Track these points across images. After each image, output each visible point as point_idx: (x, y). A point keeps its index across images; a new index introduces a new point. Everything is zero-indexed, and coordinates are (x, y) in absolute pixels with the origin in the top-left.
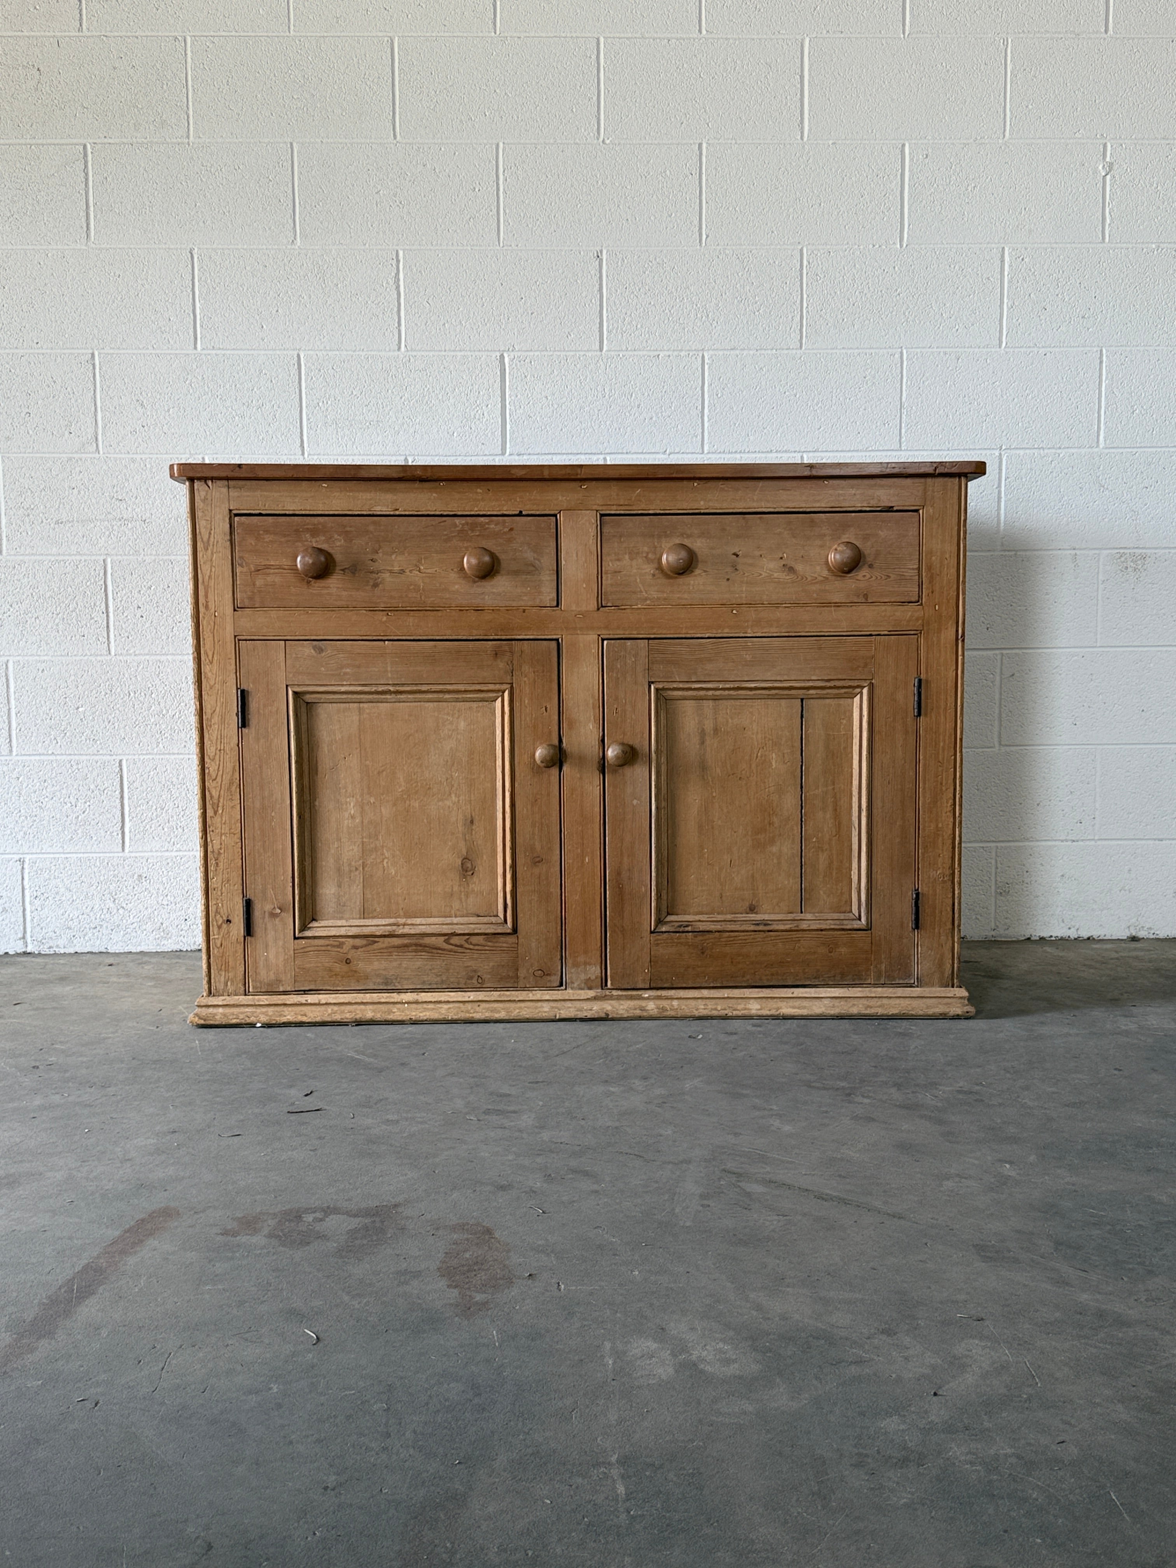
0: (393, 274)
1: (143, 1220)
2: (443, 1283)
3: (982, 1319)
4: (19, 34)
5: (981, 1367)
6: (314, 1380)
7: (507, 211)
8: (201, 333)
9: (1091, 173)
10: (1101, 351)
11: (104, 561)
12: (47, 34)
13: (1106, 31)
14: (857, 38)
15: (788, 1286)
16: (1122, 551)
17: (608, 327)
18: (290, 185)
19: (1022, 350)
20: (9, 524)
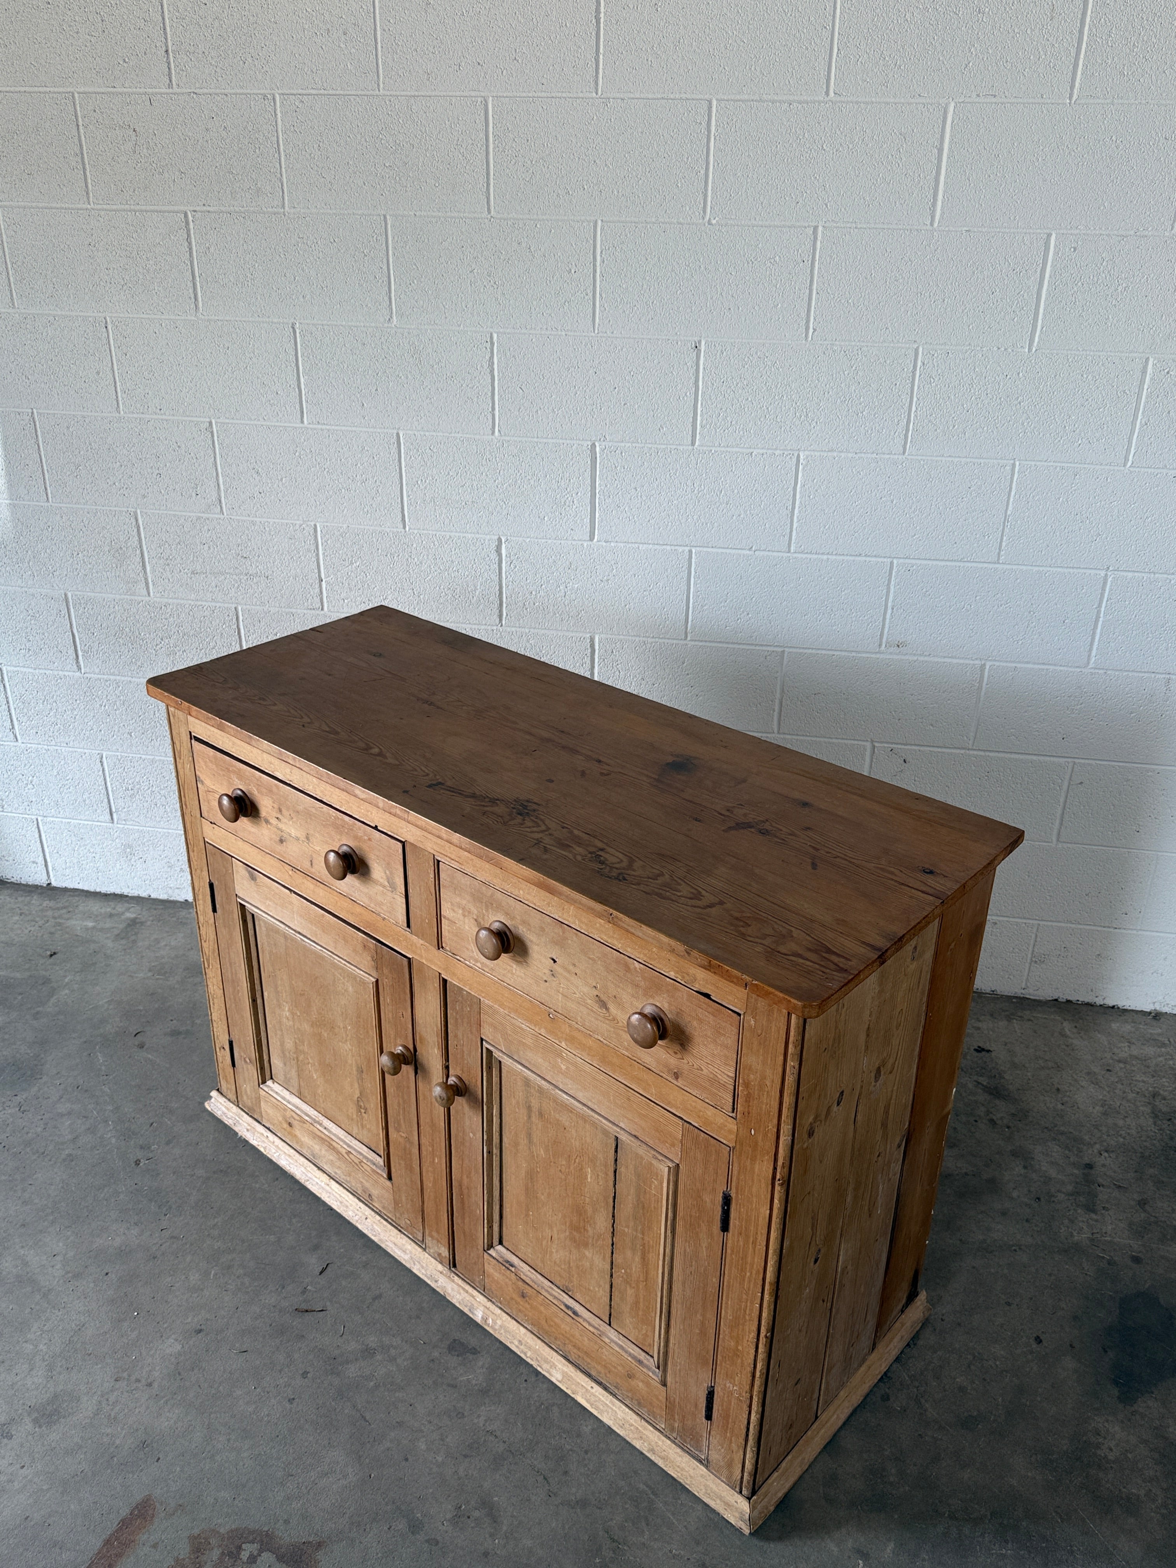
0: (487, 358)
1: (124, 1521)
4: (113, 90)
7: (604, 296)
8: (307, 408)
11: (236, 608)
12: (138, 90)
14: (1012, 103)
17: (702, 421)
18: (385, 261)
19: (1149, 470)
20: (153, 571)
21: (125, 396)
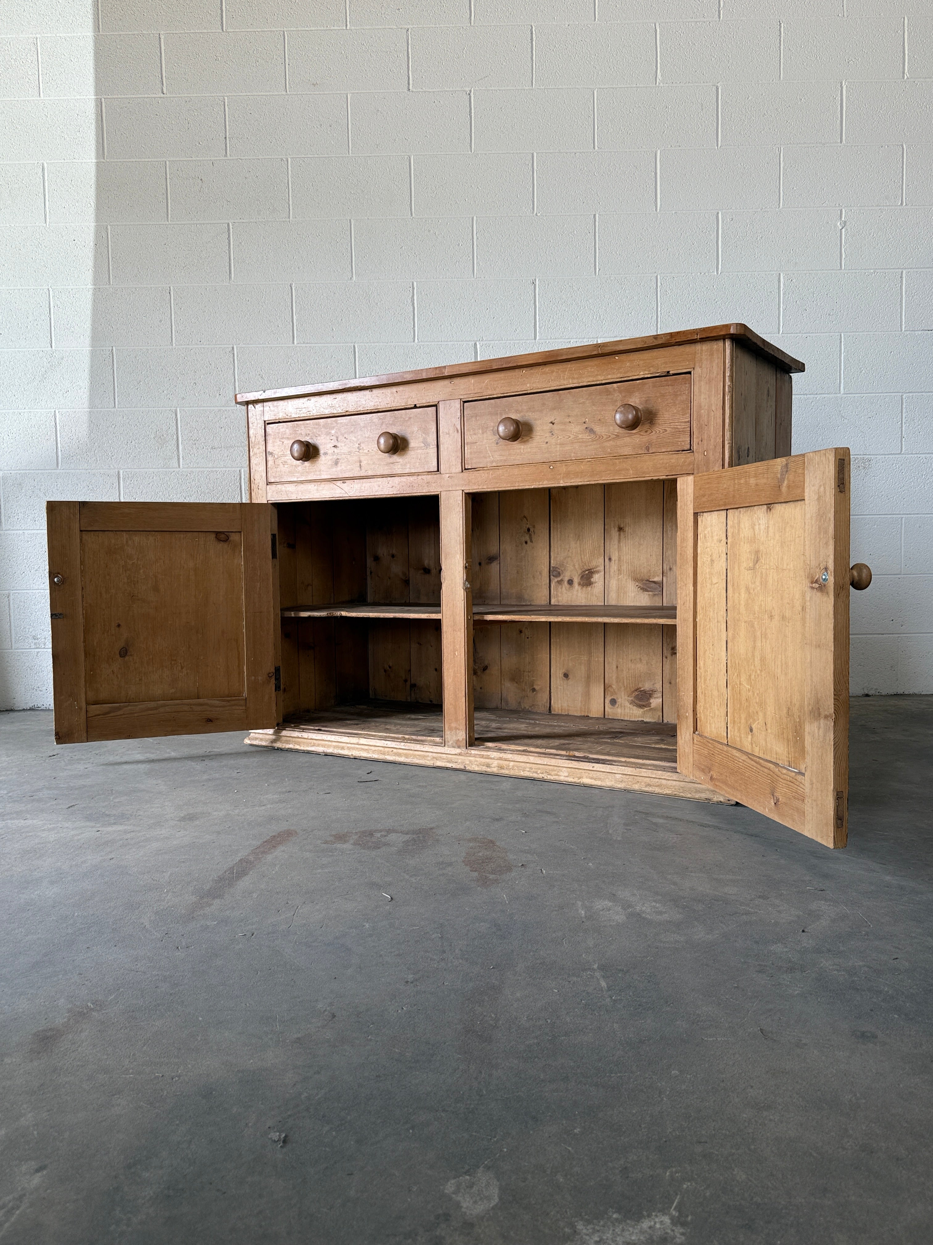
0: (410, 296)
1: (274, 836)
2: (468, 868)
3: (824, 890)
4: (190, 159)
5: (829, 917)
6: (392, 921)
7: (479, 257)
8: (297, 334)
9: (833, 227)
10: (841, 335)
11: (240, 471)
12: (206, 158)
13: (841, 142)
14: (689, 150)
15: (691, 872)
16: (856, 457)
17: (540, 324)
18: (349, 244)
19: (793, 335)
20: (184, 449)
21: (177, 334)
